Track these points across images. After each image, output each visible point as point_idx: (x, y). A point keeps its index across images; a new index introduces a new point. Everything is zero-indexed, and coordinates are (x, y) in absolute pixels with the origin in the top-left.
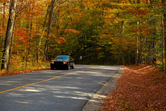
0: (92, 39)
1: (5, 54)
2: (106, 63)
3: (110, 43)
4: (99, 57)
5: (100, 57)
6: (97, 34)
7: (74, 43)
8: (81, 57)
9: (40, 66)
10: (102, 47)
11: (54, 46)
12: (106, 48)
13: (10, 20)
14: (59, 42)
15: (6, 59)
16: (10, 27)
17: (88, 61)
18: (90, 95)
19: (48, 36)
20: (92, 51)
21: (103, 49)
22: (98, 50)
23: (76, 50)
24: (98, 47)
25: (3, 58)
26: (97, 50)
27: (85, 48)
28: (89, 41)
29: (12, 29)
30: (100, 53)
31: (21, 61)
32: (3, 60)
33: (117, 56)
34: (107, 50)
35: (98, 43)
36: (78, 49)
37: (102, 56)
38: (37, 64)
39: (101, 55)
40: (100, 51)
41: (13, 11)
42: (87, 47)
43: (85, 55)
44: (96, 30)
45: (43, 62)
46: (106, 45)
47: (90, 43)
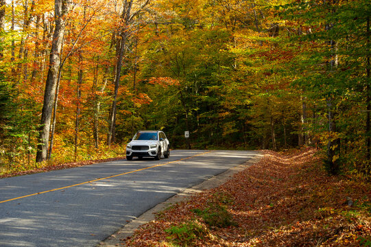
0: (211, 94)
1: (43, 133)
2: (241, 146)
3: (249, 102)
4: (225, 134)
5: (228, 132)
6: (219, 83)
7: (172, 102)
8: (187, 134)
9: (102, 153)
10: (232, 111)
11: (128, 112)
12: (238, 113)
13: (50, 73)
14: (139, 105)
15: (45, 143)
16: (52, 86)
17: (202, 142)
18: (181, 189)
19: (115, 93)
20: (211, 119)
21: (232, 116)
22: (223, 117)
23: (175, 118)
24: (222, 110)
25: (40, 142)
26: (219, 118)
27: (195, 114)
28: (205, 98)
29: (54, 89)
30: (228, 125)
31: (64, 144)
32: (41, 144)
33: (260, 129)
34: (242, 118)
35: (222, 103)
36: (181, 117)
37: (232, 131)
38: (96, 150)
39: (229, 129)
40: (228, 119)
41: (55, 57)
42: (199, 112)
43: (196, 127)
44: (219, 73)
45: (107, 147)
46: (240, 107)
47: (207, 102)
